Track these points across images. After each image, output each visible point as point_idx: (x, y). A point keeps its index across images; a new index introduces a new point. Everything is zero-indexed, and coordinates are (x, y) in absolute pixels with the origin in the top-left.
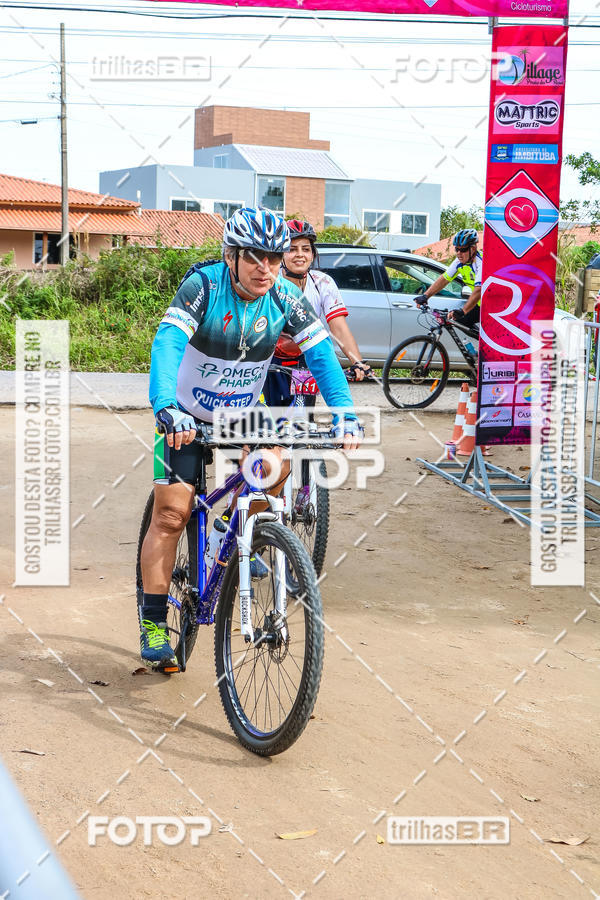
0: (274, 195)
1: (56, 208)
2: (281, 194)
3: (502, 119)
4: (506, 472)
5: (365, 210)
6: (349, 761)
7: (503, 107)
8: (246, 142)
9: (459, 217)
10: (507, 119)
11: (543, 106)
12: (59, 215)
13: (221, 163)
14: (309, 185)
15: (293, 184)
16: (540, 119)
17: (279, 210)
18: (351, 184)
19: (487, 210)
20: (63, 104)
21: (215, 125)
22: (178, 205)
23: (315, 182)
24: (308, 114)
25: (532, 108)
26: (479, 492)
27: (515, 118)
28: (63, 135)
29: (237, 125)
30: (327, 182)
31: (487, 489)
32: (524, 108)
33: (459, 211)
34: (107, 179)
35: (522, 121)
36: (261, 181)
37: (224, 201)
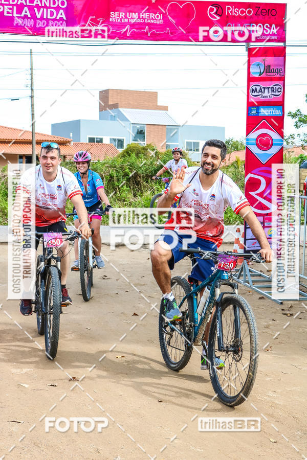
0: (141, 133)
1: (30, 143)
2: (144, 133)
3: (253, 94)
4: (260, 273)
5: (186, 141)
6: (180, 423)
7: (254, 88)
8: (125, 107)
9: (234, 143)
10: (256, 94)
11: (274, 87)
12: (31, 146)
13: (113, 118)
14: (158, 128)
15: (150, 128)
16: (273, 93)
17: (143, 141)
18: (179, 128)
19: (247, 140)
20: (32, 90)
21: (110, 99)
22: (92, 140)
23: (160, 127)
24: (157, 93)
25: (268, 88)
26: (246, 284)
27: (260, 93)
28: (32, 105)
29: (121, 99)
30: (167, 127)
31: (250, 282)
32: (264, 88)
33: (235, 140)
34: (55, 127)
35: (264, 95)
36: (133, 127)
37: (114, 137)
